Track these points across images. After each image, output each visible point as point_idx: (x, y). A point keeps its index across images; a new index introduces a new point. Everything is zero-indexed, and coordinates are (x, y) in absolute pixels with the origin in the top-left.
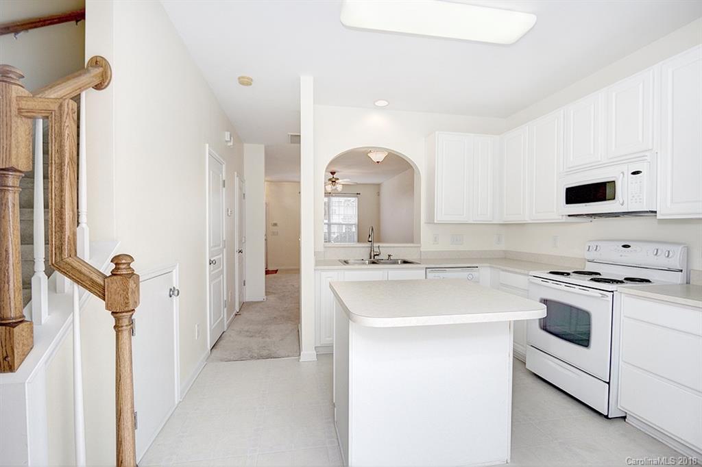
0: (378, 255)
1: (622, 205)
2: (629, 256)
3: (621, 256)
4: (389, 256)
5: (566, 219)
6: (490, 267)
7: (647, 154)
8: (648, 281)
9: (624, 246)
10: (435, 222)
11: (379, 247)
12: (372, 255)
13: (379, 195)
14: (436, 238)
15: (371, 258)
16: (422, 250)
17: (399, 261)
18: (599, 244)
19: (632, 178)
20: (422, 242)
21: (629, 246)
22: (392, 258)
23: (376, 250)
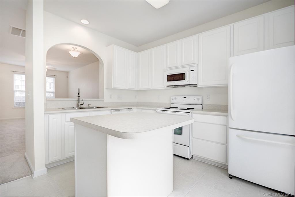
0: (82, 105)
1: (188, 82)
2: (186, 101)
3: (184, 101)
4: (89, 105)
5: (166, 88)
6: (137, 108)
7: (195, 64)
8: (194, 109)
9: (184, 97)
10: (113, 88)
11: (83, 100)
12: (79, 104)
13: (68, 78)
14: (111, 96)
15: (78, 106)
16: (105, 101)
17: (95, 108)
18: (176, 97)
19: (191, 72)
20: (104, 98)
21: (186, 97)
22: (90, 106)
23: (81, 102)
